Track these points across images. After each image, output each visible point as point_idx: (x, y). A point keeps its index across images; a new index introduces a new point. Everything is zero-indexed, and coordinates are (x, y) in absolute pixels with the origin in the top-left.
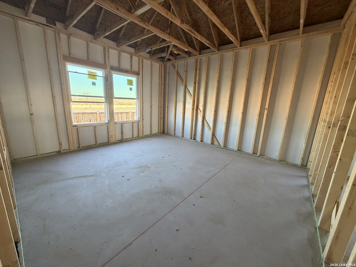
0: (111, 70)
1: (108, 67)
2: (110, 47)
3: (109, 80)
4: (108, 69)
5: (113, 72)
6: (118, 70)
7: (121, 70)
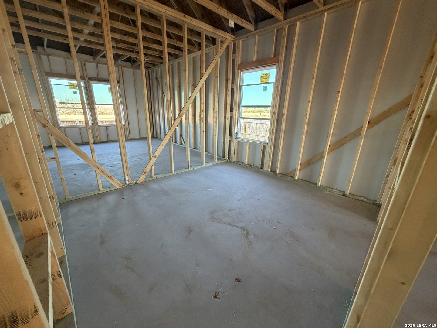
0: (89, 81)
1: (86, 78)
2: (86, 61)
3: (88, 89)
4: (86, 80)
5: (91, 82)
6: (97, 80)
7: (100, 80)
